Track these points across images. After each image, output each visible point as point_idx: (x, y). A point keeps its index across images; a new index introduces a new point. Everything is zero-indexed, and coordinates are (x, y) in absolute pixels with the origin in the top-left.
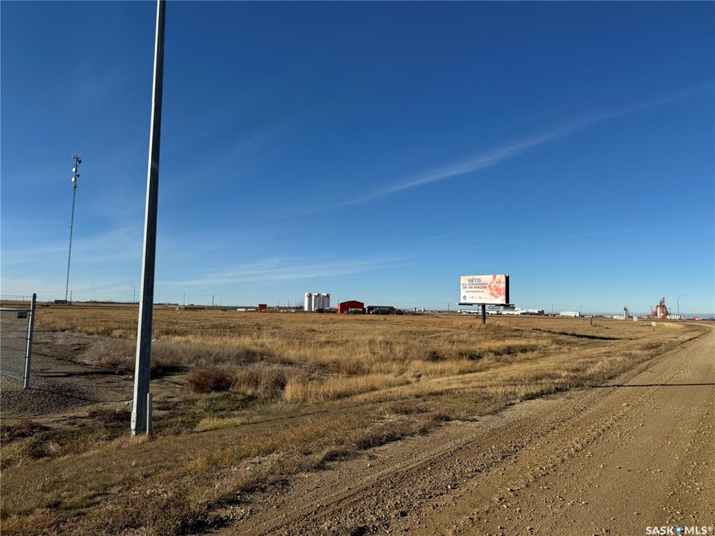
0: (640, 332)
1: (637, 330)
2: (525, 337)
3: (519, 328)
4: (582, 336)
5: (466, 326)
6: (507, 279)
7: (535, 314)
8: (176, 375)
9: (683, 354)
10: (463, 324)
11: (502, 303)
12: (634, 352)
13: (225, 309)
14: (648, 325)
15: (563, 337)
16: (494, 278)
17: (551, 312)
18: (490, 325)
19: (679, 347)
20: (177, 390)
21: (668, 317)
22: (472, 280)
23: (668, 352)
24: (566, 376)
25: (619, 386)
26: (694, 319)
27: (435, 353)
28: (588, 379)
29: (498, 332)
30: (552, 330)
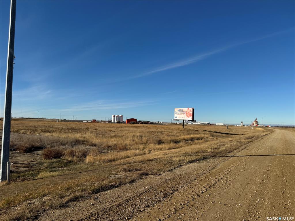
0: (247, 132)
1: (245, 131)
2: (200, 134)
3: (197, 130)
4: (223, 133)
5: (176, 129)
6: (193, 110)
7: (206, 124)
8: (40, 151)
9: (262, 141)
10: (175, 128)
11: (191, 120)
12: (242, 140)
13: (78, 121)
14: (250, 129)
15: (215, 134)
16: (188, 109)
17: (212, 123)
18: (186, 128)
19: (261, 138)
20: (38, 158)
21: (258, 126)
22: (179, 110)
23: (256, 141)
24: (210, 152)
25: (232, 156)
26: (268, 127)
27: (160, 140)
28: (219, 153)
29: (189, 132)
30: (211, 131)
